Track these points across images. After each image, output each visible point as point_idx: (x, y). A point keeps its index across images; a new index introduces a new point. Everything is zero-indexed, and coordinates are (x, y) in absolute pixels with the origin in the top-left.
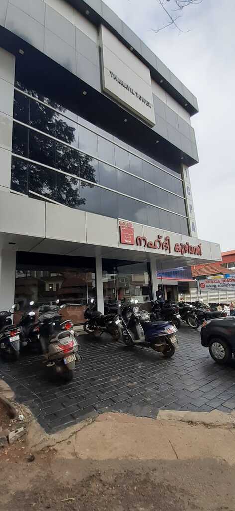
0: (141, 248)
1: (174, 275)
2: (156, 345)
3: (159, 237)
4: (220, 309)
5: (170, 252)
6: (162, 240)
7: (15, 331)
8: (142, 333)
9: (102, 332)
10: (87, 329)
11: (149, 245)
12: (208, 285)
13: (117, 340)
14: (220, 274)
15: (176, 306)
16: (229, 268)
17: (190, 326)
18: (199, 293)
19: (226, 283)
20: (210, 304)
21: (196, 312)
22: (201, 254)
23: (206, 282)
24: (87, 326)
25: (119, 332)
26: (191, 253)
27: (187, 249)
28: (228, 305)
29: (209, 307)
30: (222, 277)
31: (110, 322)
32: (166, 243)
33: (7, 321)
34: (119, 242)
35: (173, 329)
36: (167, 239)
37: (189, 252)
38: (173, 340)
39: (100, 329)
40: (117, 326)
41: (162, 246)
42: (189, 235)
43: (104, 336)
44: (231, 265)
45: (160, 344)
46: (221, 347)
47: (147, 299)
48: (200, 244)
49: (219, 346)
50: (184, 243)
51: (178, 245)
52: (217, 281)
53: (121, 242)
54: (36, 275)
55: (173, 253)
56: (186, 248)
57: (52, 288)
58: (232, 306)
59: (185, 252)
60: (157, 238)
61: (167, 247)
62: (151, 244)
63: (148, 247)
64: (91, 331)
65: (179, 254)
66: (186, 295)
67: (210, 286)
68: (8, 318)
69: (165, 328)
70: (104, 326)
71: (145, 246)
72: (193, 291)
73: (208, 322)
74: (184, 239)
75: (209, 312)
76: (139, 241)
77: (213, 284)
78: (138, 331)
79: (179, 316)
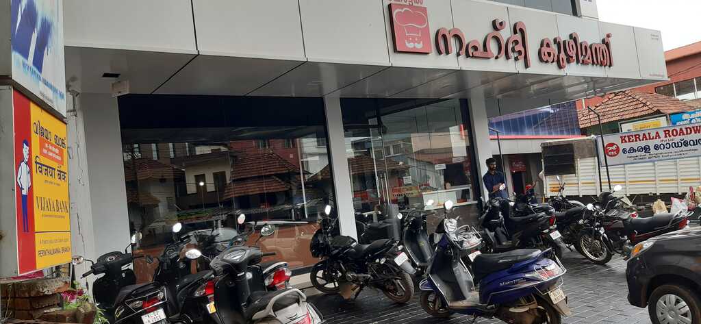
0: (450, 62)
1: (529, 125)
2: (512, 310)
3: (496, 26)
4: (660, 208)
5: (527, 66)
6: (505, 34)
7: (153, 299)
8: (469, 283)
9: (362, 287)
10: (321, 282)
11: (468, 51)
12: (628, 146)
13: (401, 305)
14: (658, 113)
15: (546, 210)
16: (678, 94)
17: (587, 258)
18: (603, 170)
19: (678, 139)
20: (631, 197)
21: (604, 220)
22: (610, 66)
23: (623, 140)
24: (320, 273)
25: (406, 284)
26: (584, 63)
27: (573, 53)
28: (682, 197)
29: (630, 204)
30: (663, 122)
31: (383, 261)
32: (516, 42)
33: (124, 275)
34: (391, 49)
35: (554, 268)
36: (518, 30)
37: (578, 62)
38: (557, 296)
39: (356, 280)
40: (400, 271)
41: (504, 50)
42: (575, 12)
43: (368, 295)
44: (685, 87)
45: (522, 306)
46: (684, 303)
47: (464, 196)
48: (608, 36)
49: (677, 302)
50: (564, 37)
51: (548, 45)
52: (653, 134)
53: (395, 50)
54: (155, 155)
55: (536, 68)
56: (569, 50)
57: (205, 184)
58: (693, 197)
59: (569, 62)
60: (489, 29)
61: (520, 52)
62: (475, 48)
63: (468, 56)
64: (331, 285)
65: (551, 69)
66: (568, 178)
67: (632, 150)
68: (124, 268)
69: (535, 267)
70: (365, 272)
71: (458, 55)
72: (585, 166)
73: (647, 244)
74: (562, 26)
75: (637, 218)
76: (442, 43)
77: (643, 144)
78: (459, 280)
79: (556, 235)
